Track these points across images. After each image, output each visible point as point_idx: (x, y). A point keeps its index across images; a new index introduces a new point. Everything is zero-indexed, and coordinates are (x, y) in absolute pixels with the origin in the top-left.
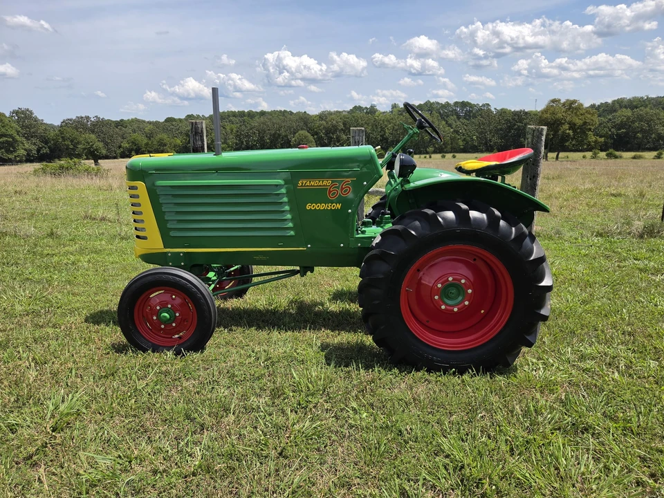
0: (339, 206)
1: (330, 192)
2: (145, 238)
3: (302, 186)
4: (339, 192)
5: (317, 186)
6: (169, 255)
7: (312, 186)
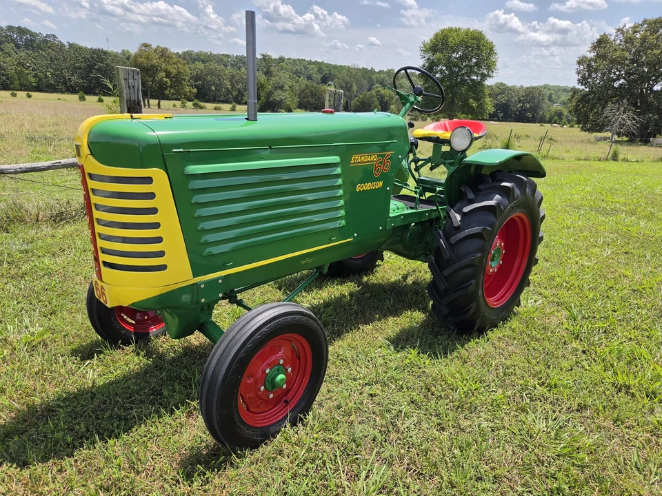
0: (380, 184)
1: (376, 168)
2: (163, 267)
3: (354, 163)
4: (382, 167)
5: (366, 162)
6: (203, 286)
7: (362, 162)
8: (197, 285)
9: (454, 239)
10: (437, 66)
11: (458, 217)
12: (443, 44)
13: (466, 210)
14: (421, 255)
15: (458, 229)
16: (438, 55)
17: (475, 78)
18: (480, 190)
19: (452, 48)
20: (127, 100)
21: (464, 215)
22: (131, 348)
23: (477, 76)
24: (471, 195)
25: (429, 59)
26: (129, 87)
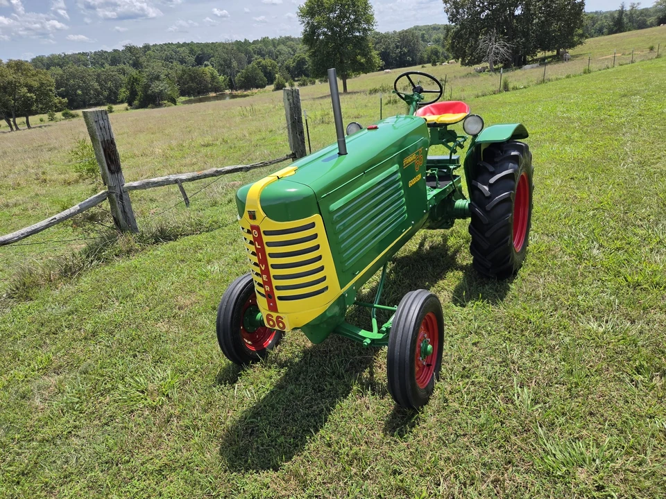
0: (420, 176)
1: (416, 164)
2: (326, 289)
3: (405, 165)
4: (419, 162)
6: (346, 294)
7: (409, 163)
8: (343, 295)
9: (488, 207)
10: (319, 28)
11: (486, 188)
12: (318, 6)
13: (492, 180)
14: (443, 224)
15: (490, 198)
16: (317, 18)
17: (358, 34)
18: (497, 163)
19: (328, 9)
20: (102, 142)
21: (490, 186)
22: (258, 365)
23: (359, 32)
24: (491, 169)
25: (308, 23)
26: (101, 128)
